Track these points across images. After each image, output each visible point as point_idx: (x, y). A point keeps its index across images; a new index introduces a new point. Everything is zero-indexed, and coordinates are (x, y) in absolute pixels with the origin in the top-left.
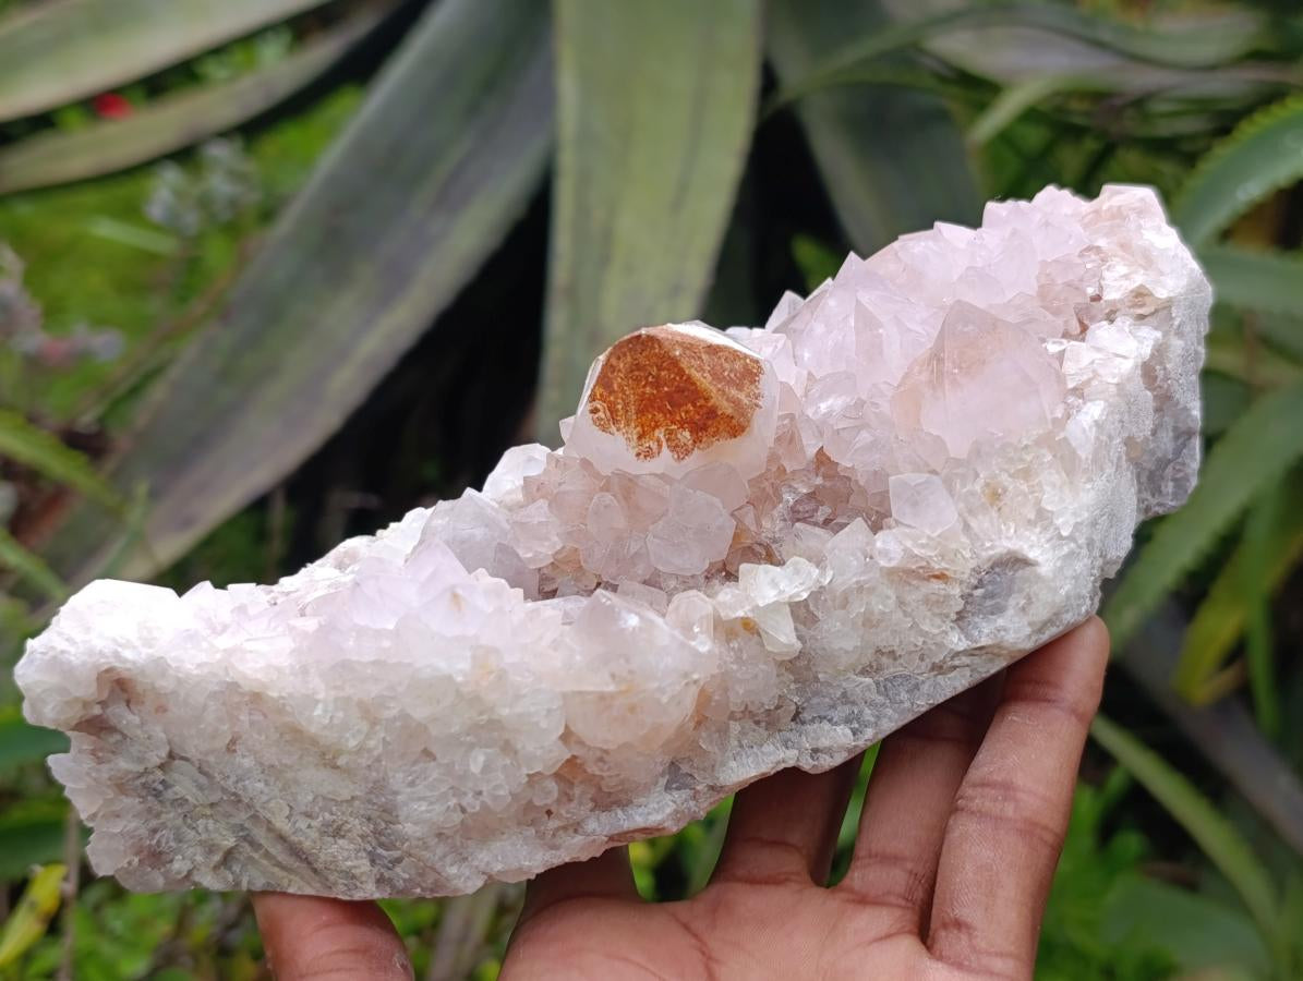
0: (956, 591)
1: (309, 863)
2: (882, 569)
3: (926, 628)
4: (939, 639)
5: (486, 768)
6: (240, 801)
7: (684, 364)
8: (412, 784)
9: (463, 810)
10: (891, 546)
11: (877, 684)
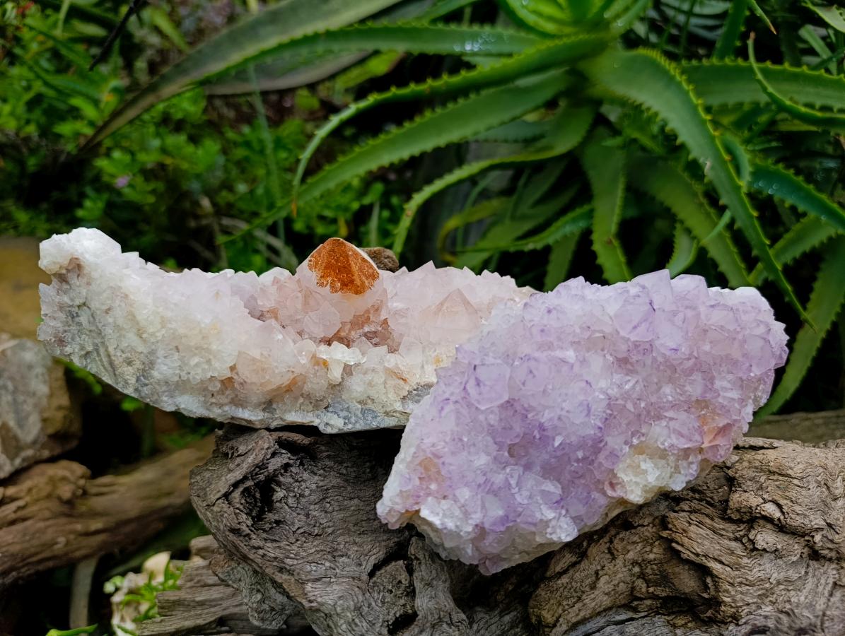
0: (407, 388)
1: (114, 370)
2: (384, 366)
3: (390, 396)
4: (392, 402)
5: (197, 365)
6: (100, 334)
7: (350, 259)
8: (165, 357)
9: (180, 377)
10: (392, 361)
11: (362, 409)
